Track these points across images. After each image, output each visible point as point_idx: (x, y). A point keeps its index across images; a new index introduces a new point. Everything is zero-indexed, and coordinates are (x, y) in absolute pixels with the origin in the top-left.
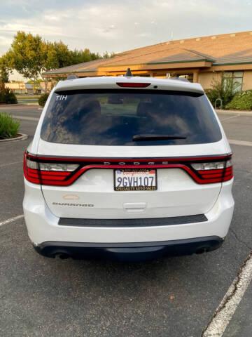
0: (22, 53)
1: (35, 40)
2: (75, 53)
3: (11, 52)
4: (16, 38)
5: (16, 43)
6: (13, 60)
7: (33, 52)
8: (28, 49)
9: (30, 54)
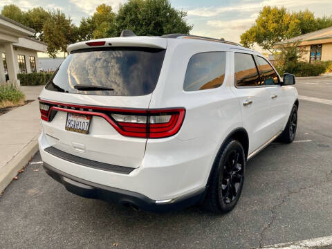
0: (264, 27)
1: (279, 13)
2: (324, 19)
3: (254, 27)
4: (261, 13)
5: (260, 18)
6: (254, 34)
7: (275, 25)
8: (270, 22)
9: (272, 26)
